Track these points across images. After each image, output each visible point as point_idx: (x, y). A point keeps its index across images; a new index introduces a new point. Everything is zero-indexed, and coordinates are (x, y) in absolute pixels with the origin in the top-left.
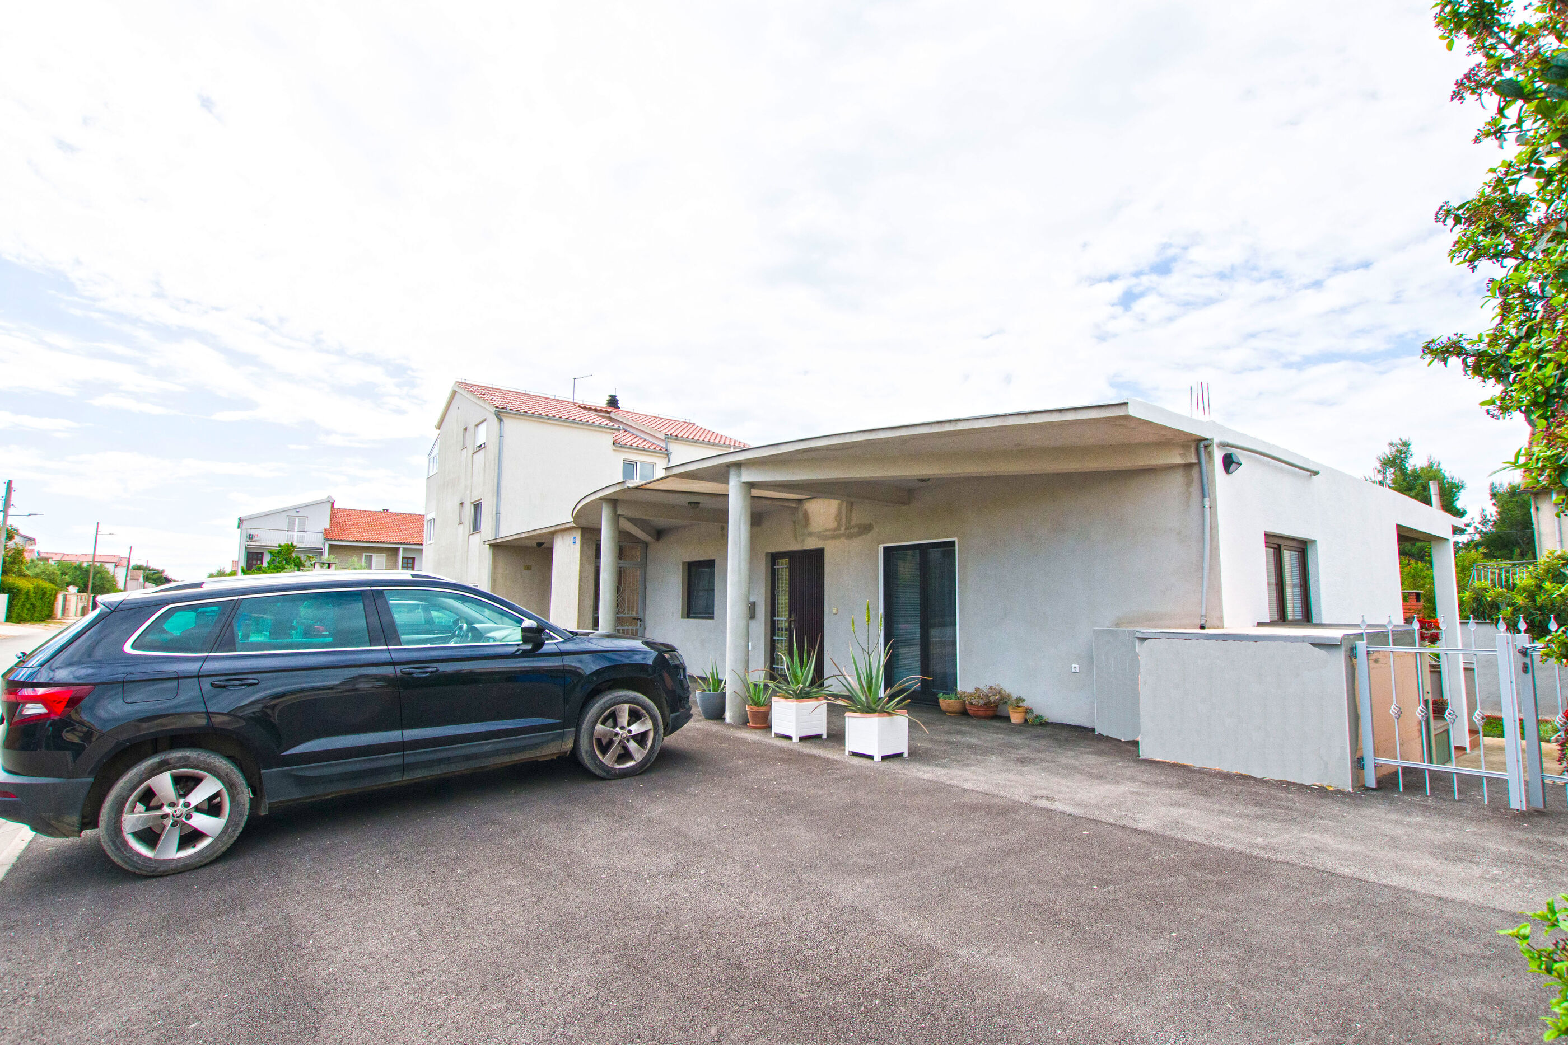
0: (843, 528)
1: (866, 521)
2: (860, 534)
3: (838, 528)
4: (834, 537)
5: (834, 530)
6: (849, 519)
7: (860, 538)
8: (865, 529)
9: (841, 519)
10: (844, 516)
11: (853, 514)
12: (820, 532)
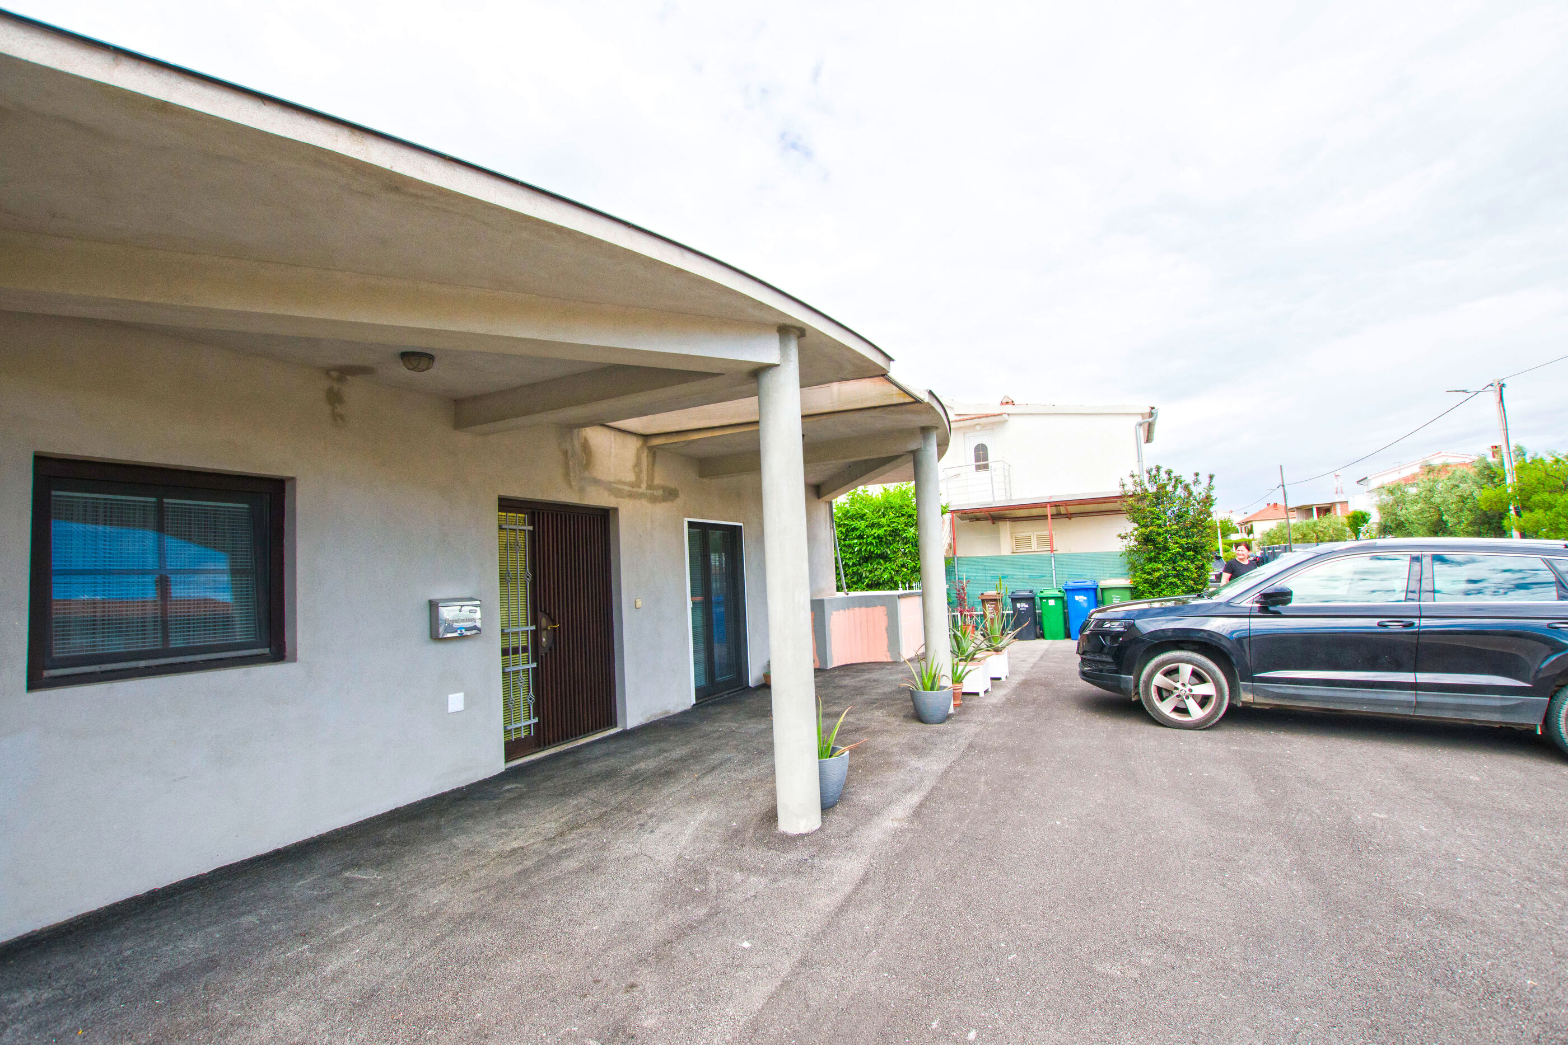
0: (644, 486)
1: (672, 484)
2: (664, 499)
3: (637, 484)
4: (631, 495)
5: (631, 485)
6: (651, 477)
7: (664, 504)
8: (670, 494)
9: (641, 472)
10: (644, 467)
11: (657, 468)
12: (610, 483)
